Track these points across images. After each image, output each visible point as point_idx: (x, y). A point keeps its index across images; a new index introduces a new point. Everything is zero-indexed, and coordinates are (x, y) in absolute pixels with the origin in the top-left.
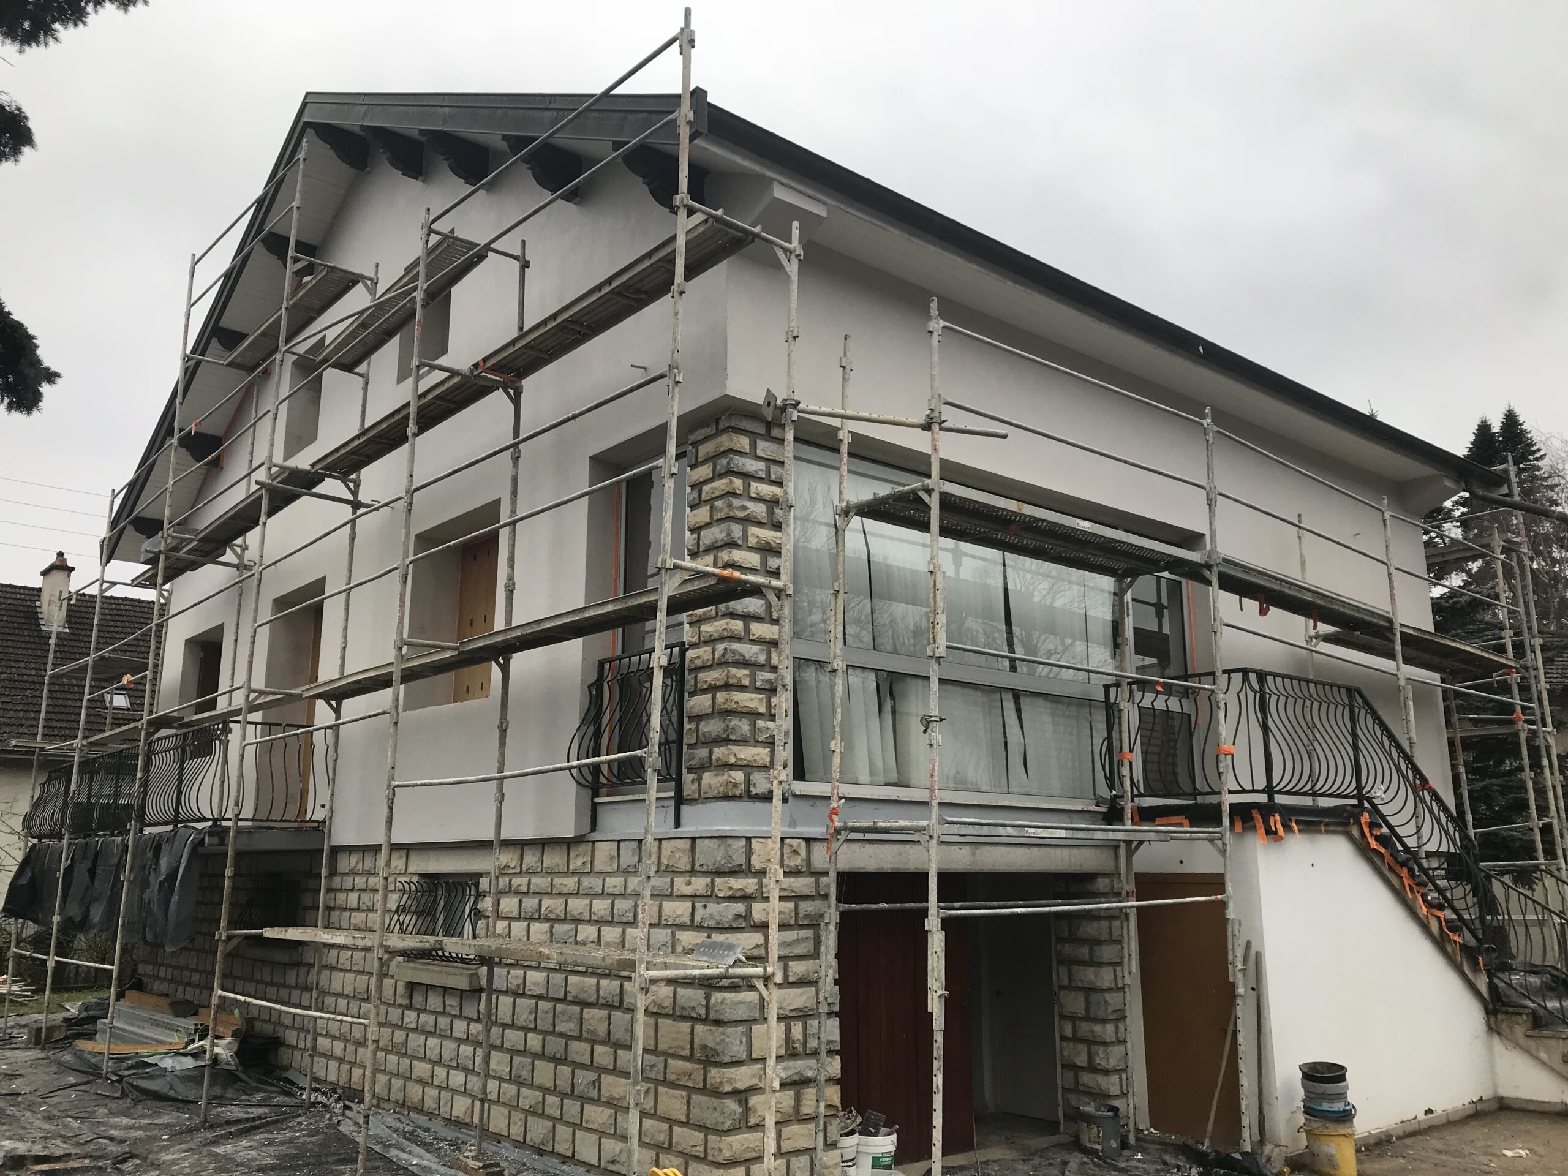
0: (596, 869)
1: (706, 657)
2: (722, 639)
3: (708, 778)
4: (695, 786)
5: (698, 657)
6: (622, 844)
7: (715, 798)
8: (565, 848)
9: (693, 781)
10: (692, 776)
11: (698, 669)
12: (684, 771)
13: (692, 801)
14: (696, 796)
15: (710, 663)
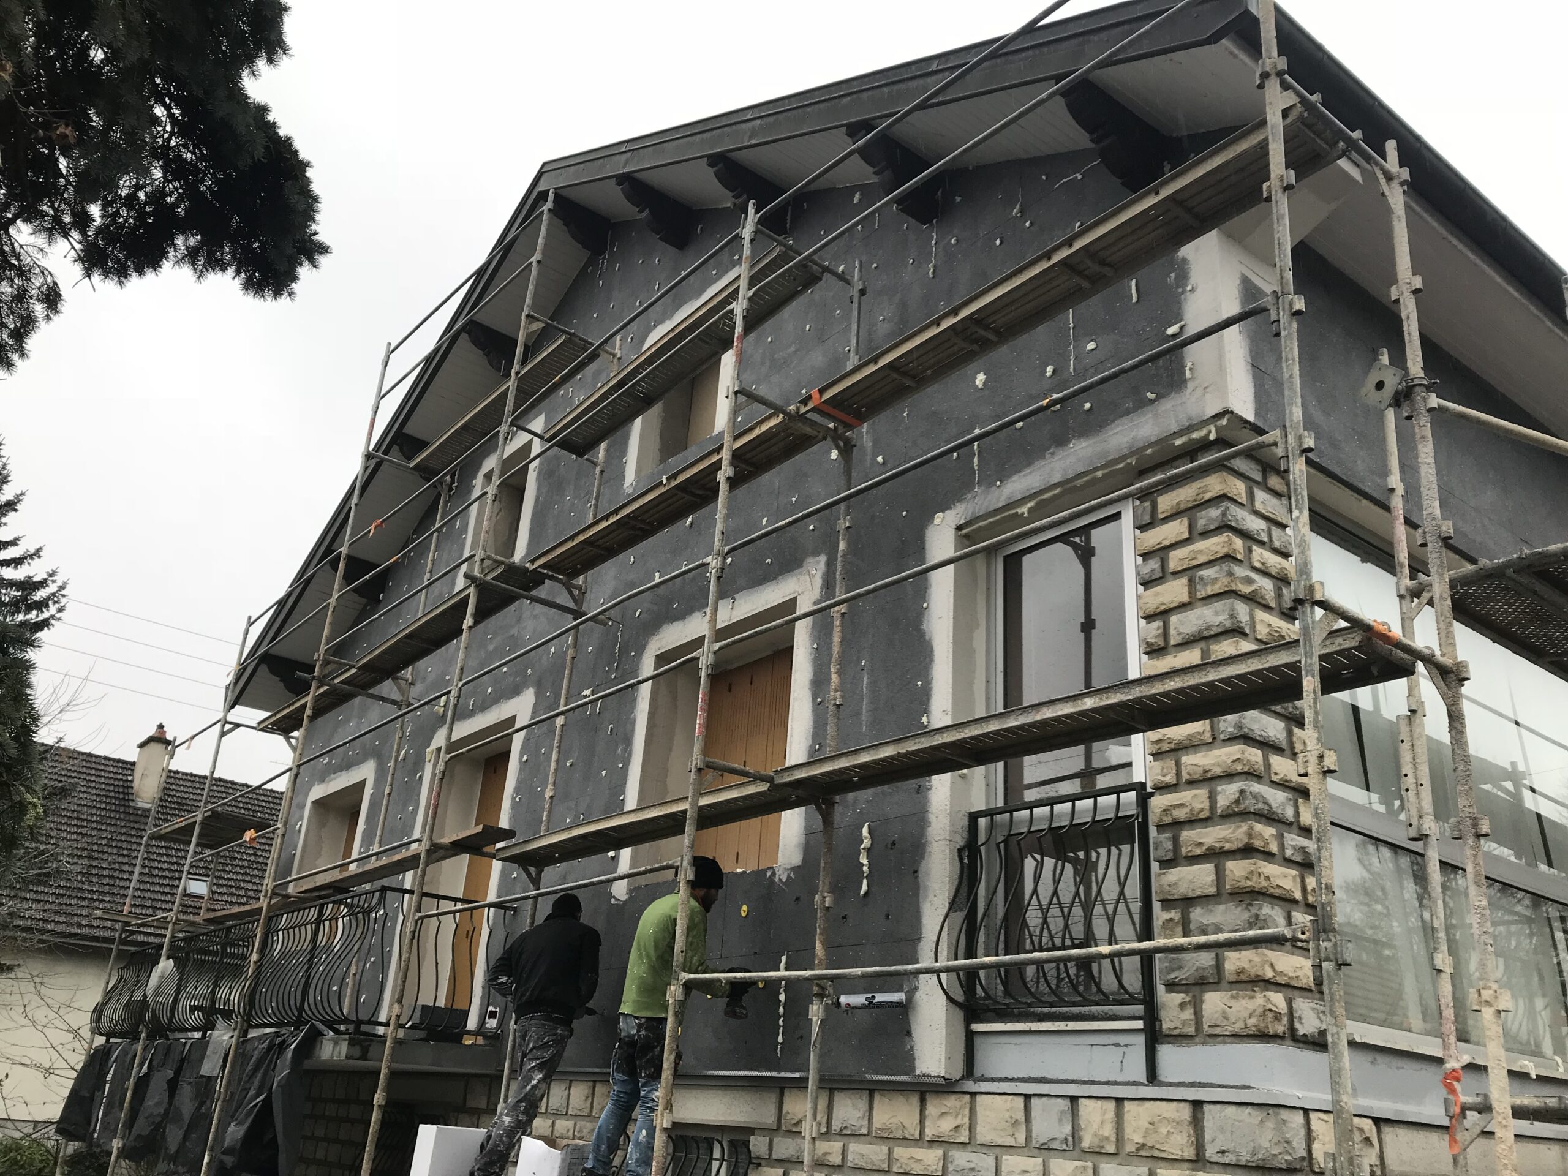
0: (980, 1139)
1: (1198, 806)
2: (1229, 776)
3: (1214, 1002)
4: (1188, 1014)
5: (1182, 805)
6: (1034, 1101)
7: (1235, 1036)
8: (915, 1100)
9: (1182, 1006)
10: (1178, 998)
11: (1177, 825)
12: (1160, 989)
13: (1179, 1038)
14: (1191, 1030)
15: (1205, 814)
